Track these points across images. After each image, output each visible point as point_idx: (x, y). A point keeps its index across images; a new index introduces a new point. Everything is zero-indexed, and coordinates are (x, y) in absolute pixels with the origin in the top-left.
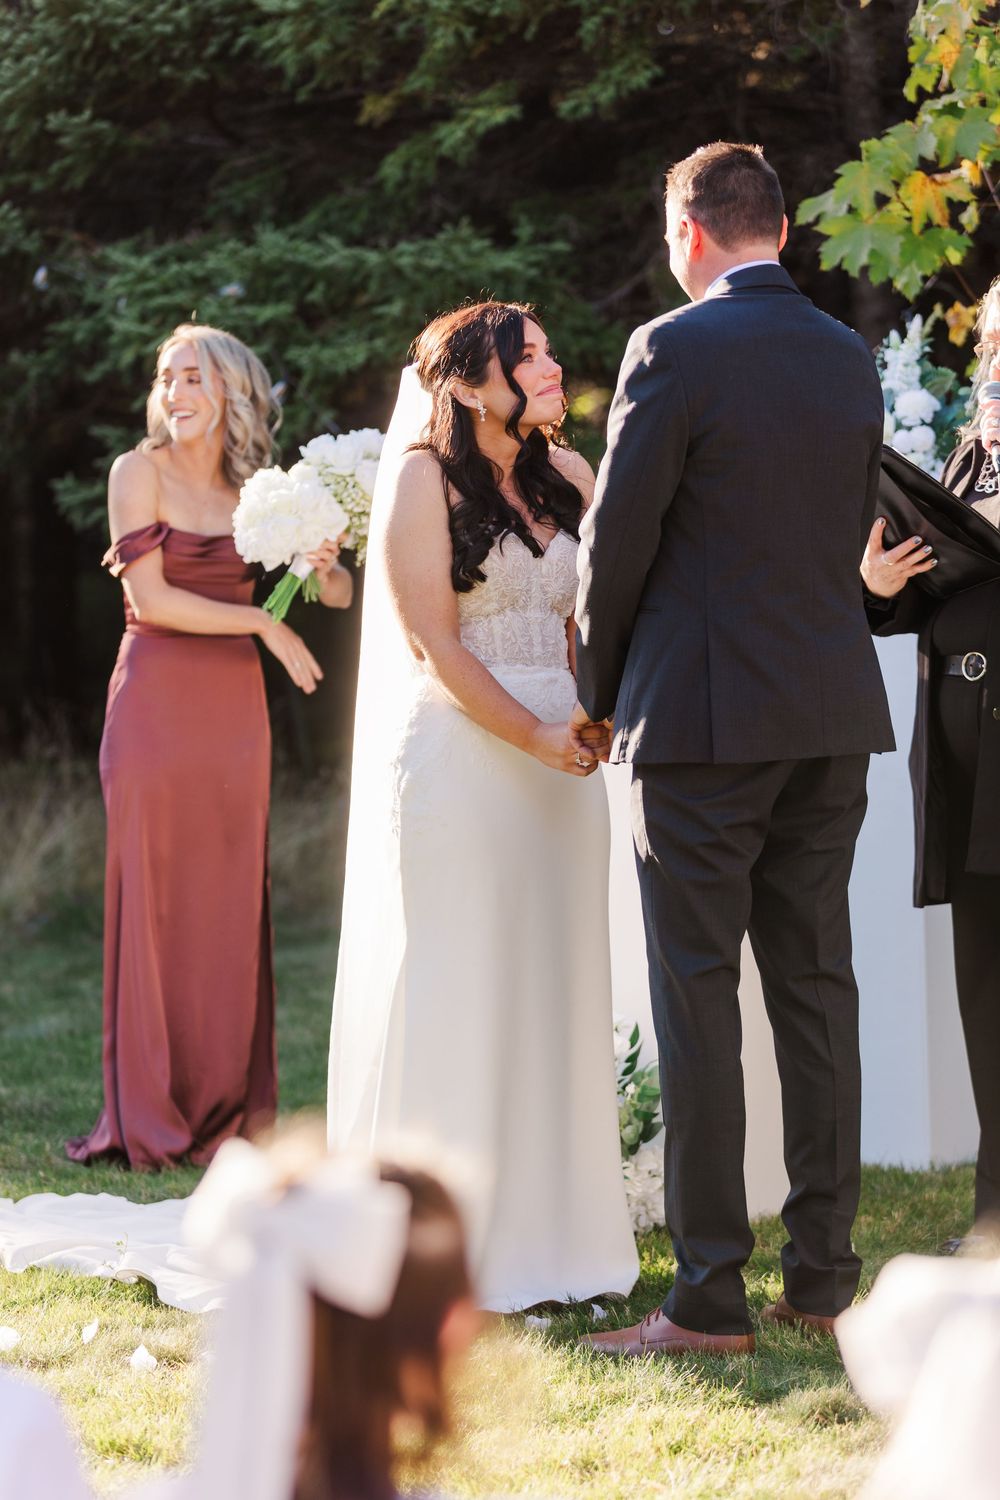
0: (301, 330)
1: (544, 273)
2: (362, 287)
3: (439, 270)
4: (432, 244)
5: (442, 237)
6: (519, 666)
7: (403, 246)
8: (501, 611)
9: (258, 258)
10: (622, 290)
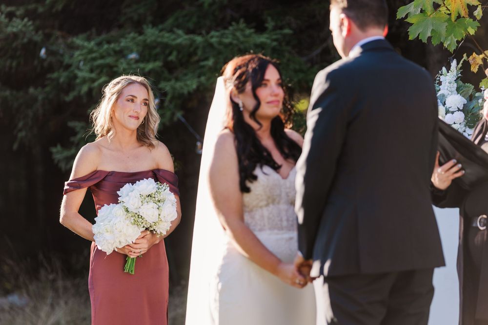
0: (166, 74)
1: (280, 44)
2: (195, 53)
3: (231, 44)
4: (227, 32)
5: (231, 28)
6: (276, 231)
7: (213, 33)
8: (267, 205)
9: (145, 41)
10: (318, 51)
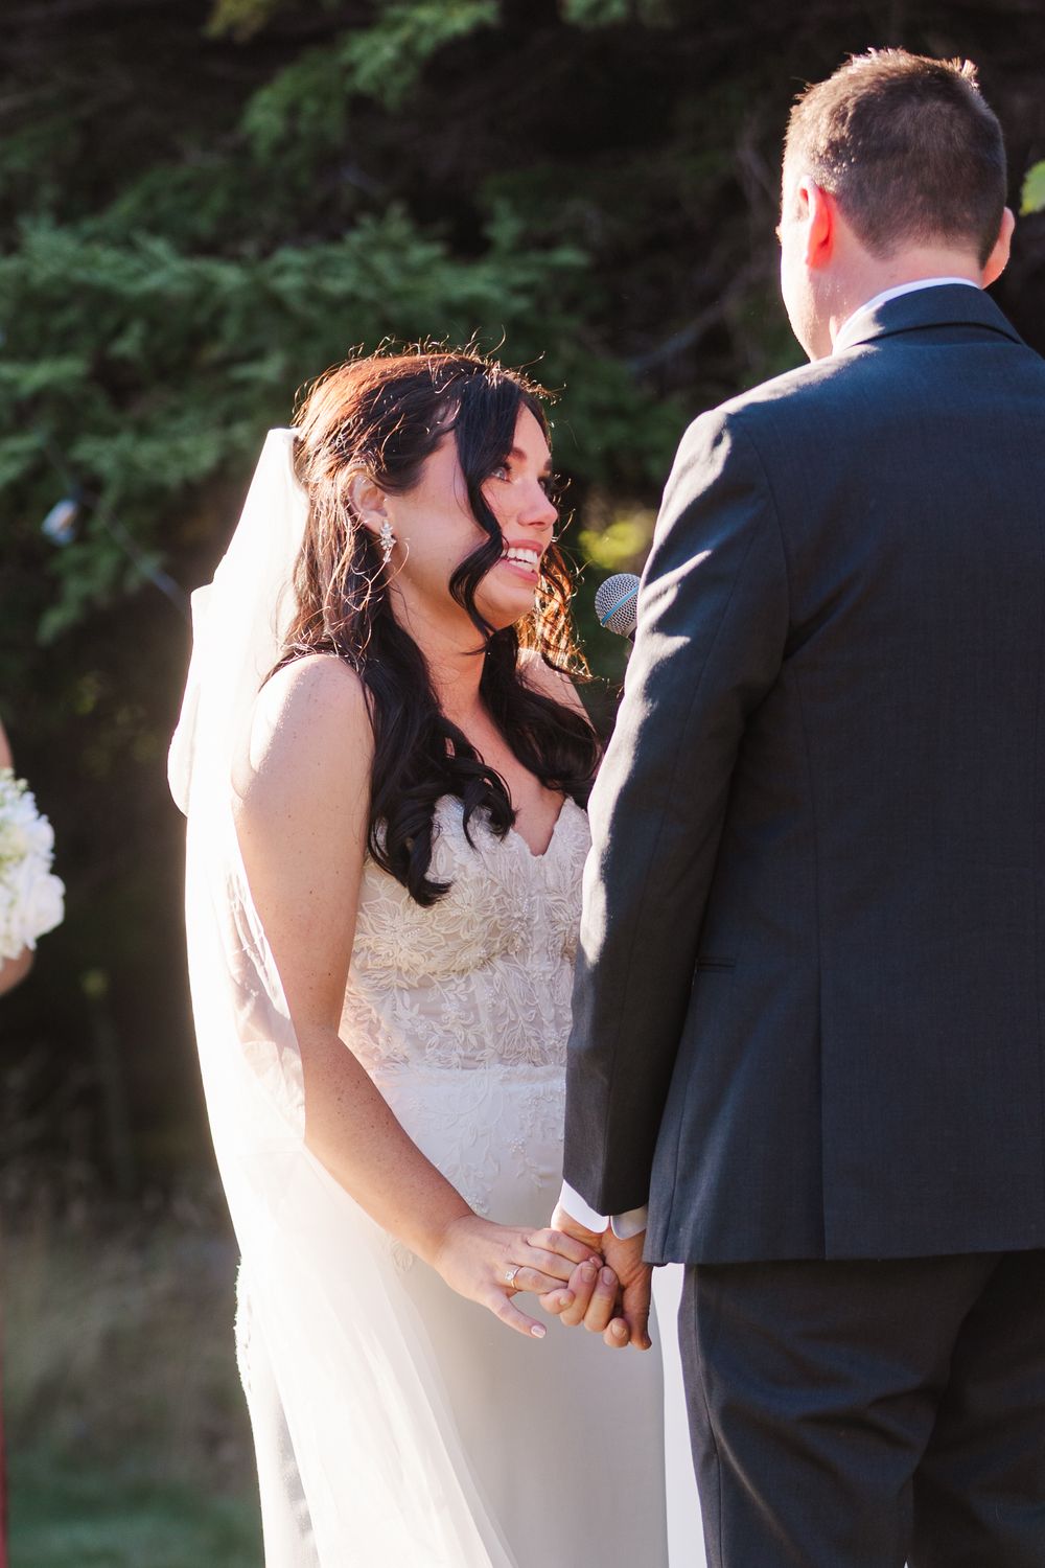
0: (101, 409)
1: (541, 307)
2: (213, 332)
3: (351, 300)
4: (335, 251)
5: (355, 239)
6: (523, 1067)
7: (287, 256)
8: (486, 962)
9: (24, 278)
10: (682, 338)
